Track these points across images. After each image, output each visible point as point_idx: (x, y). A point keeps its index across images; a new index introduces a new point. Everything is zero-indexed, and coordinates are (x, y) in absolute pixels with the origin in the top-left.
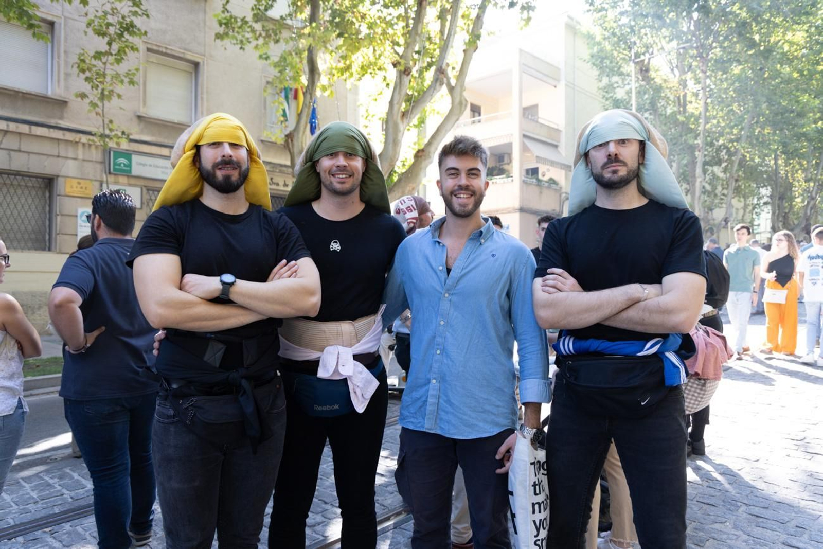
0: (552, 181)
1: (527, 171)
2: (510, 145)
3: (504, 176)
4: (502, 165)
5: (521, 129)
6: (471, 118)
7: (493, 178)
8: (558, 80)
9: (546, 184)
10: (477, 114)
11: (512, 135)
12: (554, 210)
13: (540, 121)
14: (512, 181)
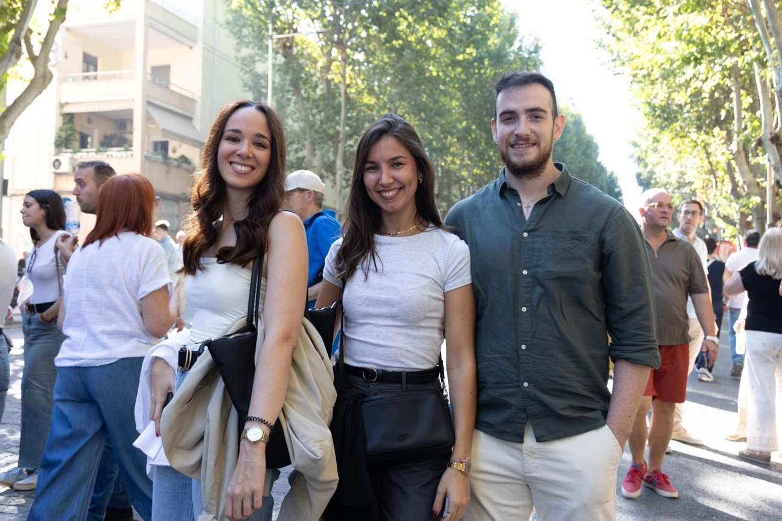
0: (184, 160)
1: (156, 144)
2: (130, 112)
3: (122, 149)
4: (124, 133)
5: (145, 94)
6: (84, 71)
7: (108, 149)
8: (195, 41)
9: (176, 163)
10: (92, 67)
11: (133, 100)
12: (184, 194)
13: (172, 88)
14: (132, 155)
